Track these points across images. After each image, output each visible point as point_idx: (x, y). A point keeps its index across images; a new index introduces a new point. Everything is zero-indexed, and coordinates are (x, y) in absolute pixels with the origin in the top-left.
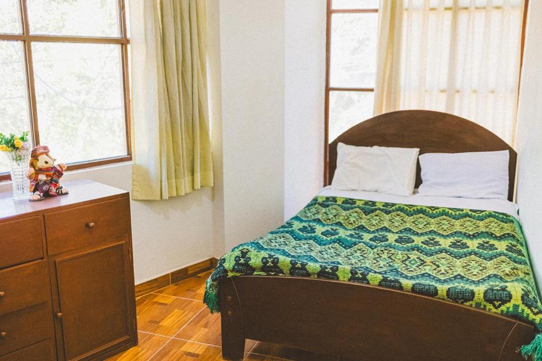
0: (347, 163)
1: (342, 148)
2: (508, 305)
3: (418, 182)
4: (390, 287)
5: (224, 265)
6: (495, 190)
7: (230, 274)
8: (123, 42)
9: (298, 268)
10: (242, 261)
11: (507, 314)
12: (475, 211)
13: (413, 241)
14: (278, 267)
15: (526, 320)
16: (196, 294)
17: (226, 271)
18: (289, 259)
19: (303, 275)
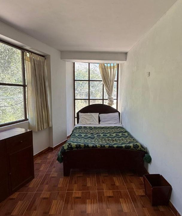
0: (82, 117)
1: (80, 114)
2: (139, 148)
3: (99, 121)
4: (111, 148)
5: (64, 148)
6: (117, 121)
7: (66, 151)
8: (24, 86)
9: (86, 146)
10: (70, 146)
11: (139, 150)
12: (115, 127)
13: (107, 135)
14: (80, 147)
15: (143, 151)
16: (47, 158)
17: (65, 150)
18: (83, 144)
19: (88, 148)
